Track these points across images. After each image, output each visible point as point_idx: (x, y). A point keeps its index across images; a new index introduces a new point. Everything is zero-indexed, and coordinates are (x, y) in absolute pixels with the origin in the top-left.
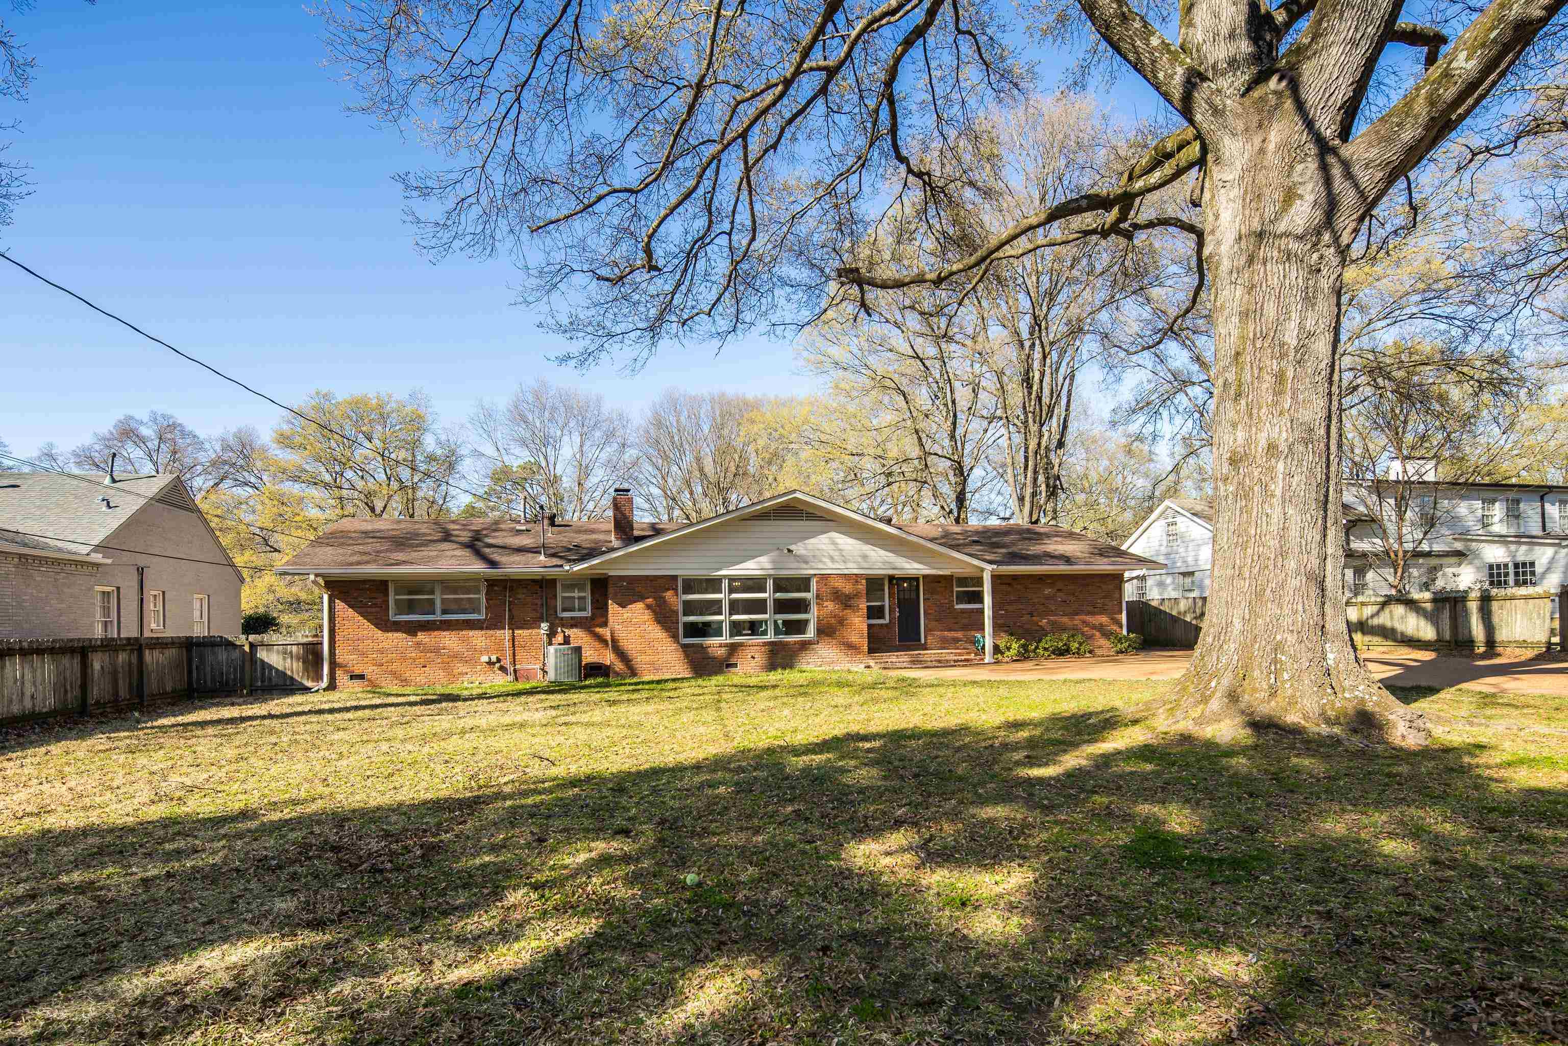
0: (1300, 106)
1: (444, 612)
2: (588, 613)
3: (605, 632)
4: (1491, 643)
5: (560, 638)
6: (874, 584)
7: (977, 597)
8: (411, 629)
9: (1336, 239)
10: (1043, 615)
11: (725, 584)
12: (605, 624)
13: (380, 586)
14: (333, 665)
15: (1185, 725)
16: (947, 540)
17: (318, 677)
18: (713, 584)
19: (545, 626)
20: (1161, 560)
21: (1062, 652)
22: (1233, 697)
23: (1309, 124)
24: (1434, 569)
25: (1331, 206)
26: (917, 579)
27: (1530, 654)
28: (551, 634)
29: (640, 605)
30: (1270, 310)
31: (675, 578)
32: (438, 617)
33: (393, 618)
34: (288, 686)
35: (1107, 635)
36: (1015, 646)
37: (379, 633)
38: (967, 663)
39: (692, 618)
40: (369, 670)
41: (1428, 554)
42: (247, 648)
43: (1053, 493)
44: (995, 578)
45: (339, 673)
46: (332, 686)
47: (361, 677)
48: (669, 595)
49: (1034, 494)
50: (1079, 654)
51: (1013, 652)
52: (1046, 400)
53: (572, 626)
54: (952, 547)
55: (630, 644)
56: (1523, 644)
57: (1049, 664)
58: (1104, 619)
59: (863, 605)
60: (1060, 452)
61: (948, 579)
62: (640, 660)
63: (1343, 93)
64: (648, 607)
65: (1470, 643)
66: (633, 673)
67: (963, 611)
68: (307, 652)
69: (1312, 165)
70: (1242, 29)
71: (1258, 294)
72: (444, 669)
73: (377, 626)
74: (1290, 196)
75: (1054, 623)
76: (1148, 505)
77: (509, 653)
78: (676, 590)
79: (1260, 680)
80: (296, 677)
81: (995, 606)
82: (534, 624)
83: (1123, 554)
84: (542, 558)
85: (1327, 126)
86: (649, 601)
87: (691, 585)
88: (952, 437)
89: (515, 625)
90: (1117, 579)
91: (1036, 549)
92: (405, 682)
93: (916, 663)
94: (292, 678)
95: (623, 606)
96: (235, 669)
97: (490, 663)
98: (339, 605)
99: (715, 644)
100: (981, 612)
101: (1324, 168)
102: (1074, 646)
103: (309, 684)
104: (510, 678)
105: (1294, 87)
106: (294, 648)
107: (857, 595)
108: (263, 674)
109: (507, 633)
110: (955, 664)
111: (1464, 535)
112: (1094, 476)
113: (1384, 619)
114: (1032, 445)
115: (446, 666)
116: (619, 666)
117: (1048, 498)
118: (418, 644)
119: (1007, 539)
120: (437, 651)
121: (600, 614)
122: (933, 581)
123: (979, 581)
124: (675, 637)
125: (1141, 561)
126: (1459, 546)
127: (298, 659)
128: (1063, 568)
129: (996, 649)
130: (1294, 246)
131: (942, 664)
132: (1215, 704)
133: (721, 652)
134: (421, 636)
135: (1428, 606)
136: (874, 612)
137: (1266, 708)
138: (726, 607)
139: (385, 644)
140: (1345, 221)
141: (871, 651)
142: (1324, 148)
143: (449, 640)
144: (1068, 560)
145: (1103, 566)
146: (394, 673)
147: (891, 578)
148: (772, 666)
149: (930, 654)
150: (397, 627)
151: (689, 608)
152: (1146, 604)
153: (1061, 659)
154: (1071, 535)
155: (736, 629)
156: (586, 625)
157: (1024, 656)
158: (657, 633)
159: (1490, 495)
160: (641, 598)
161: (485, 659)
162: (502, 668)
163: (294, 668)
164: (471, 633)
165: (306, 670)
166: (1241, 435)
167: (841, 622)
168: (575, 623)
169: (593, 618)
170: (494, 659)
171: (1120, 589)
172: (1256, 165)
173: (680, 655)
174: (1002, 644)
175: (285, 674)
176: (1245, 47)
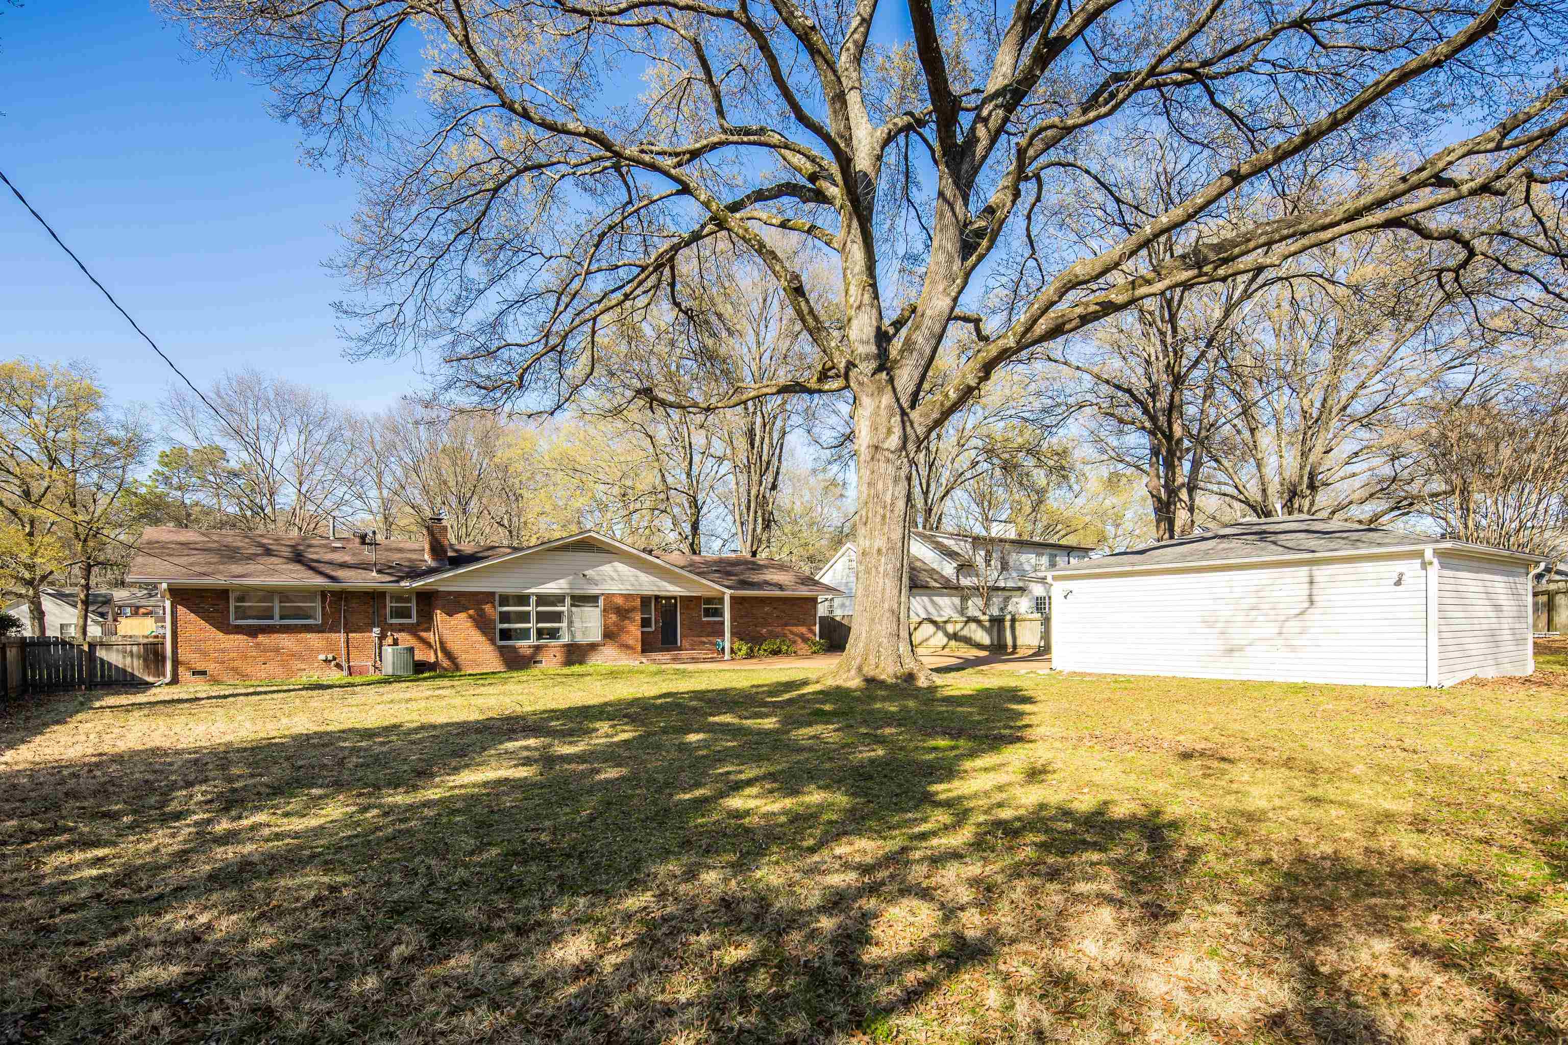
0: (894, 390)
1: (282, 618)
2: (414, 620)
3: (430, 636)
4: (1015, 646)
5: (390, 640)
6: (646, 601)
7: (718, 613)
8: (254, 632)
9: (907, 456)
10: (763, 626)
11: (533, 600)
12: (428, 630)
13: (222, 594)
14: (176, 663)
15: (839, 682)
16: (692, 567)
17: (160, 673)
18: (523, 600)
19: (377, 630)
20: (842, 589)
21: (776, 653)
22: (860, 669)
23: (898, 400)
24: (1007, 599)
25: (905, 439)
26: (675, 598)
27: (1031, 652)
28: (382, 637)
29: (462, 616)
30: (880, 486)
31: (493, 594)
32: (276, 621)
33: (233, 621)
34: (129, 683)
35: (805, 640)
36: (744, 648)
37: (220, 635)
38: (713, 661)
39: (506, 626)
40: (211, 667)
41: (1004, 589)
42: (86, 648)
43: (767, 526)
44: (732, 598)
45: (181, 670)
46: (175, 681)
47: (203, 673)
48: (487, 608)
49: (754, 530)
50: (787, 654)
51: (743, 652)
52: (765, 457)
53: (400, 631)
54: (698, 574)
55: (455, 646)
56: (1029, 647)
57: (768, 660)
58: (803, 630)
59: (638, 617)
60: (774, 493)
61: (698, 598)
62: (462, 658)
63: (911, 388)
64: (470, 617)
65: (1006, 646)
66: (457, 667)
67: (708, 623)
68: (146, 650)
69: (898, 418)
70: (872, 340)
71: (875, 476)
72: (283, 666)
73: (218, 628)
74: (889, 431)
75: (770, 632)
76: (839, 540)
77: (344, 652)
78: (493, 603)
79: (872, 660)
80: (136, 673)
81: (733, 619)
82: (367, 628)
83: (816, 583)
84: (374, 574)
85: (905, 403)
86: (471, 612)
87: (505, 600)
88: (689, 475)
89: (349, 629)
90: (814, 600)
91: (756, 578)
92: (244, 676)
93: (675, 660)
94: (132, 675)
95: (450, 615)
96: (73, 666)
97: (326, 661)
98: (181, 610)
99: (524, 645)
100: (723, 623)
101: (903, 422)
102: (784, 648)
103: (150, 679)
104: (345, 673)
105: (891, 380)
106: (135, 648)
107: (633, 609)
108: (103, 671)
109: (342, 636)
110: (705, 661)
111: (1023, 576)
112: (798, 508)
113: (965, 632)
114: (754, 492)
115: (284, 664)
116: (446, 663)
117: (764, 529)
118: (258, 644)
119: (737, 569)
120: (277, 650)
121: (426, 620)
122: (687, 601)
123: (721, 600)
124: (492, 641)
125: (829, 589)
126: (1021, 584)
127: (139, 657)
128: (778, 593)
129: (732, 651)
130: (891, 456)
131: (695, 660)
132: (853, 672)
133: (529, 652)
134: (261, 638)
135: (987, 624)
136: (645, 623)
137: (871, 674)
138: (533, 617)
139: (227, 645)
140: (911, 447)
141: (643, 651)
142: (904, 413)
143: (286, 641)
144: (781, 587)
145: (804, 592)
146: (235, 670)
147: (657, 598)
148: (568, 662)
149: (684, 654)
150: (238, 630)
151: (505, 617)
152: (833, 619)
153: (775, 659)
154: (782, 567)
155: (540, 633)
156: (412, 630)
157: (750, 655)
158: (476, 636)
159: (1040, 550)
160: (465, 609)
161: (322, 657)
162: (338, 666)
163: (135, 667)
164: (309, 636)
165: (147, 666)
166: (868, 543)
167: (622, 629)
168: (402, 628)
169: (418, 624)
170: (330, 657)
171: (815, 608)
172: (876, 412)
173: (497, 654)
174: (736, 646)
175: (125, 671)
176: (873, 349)
